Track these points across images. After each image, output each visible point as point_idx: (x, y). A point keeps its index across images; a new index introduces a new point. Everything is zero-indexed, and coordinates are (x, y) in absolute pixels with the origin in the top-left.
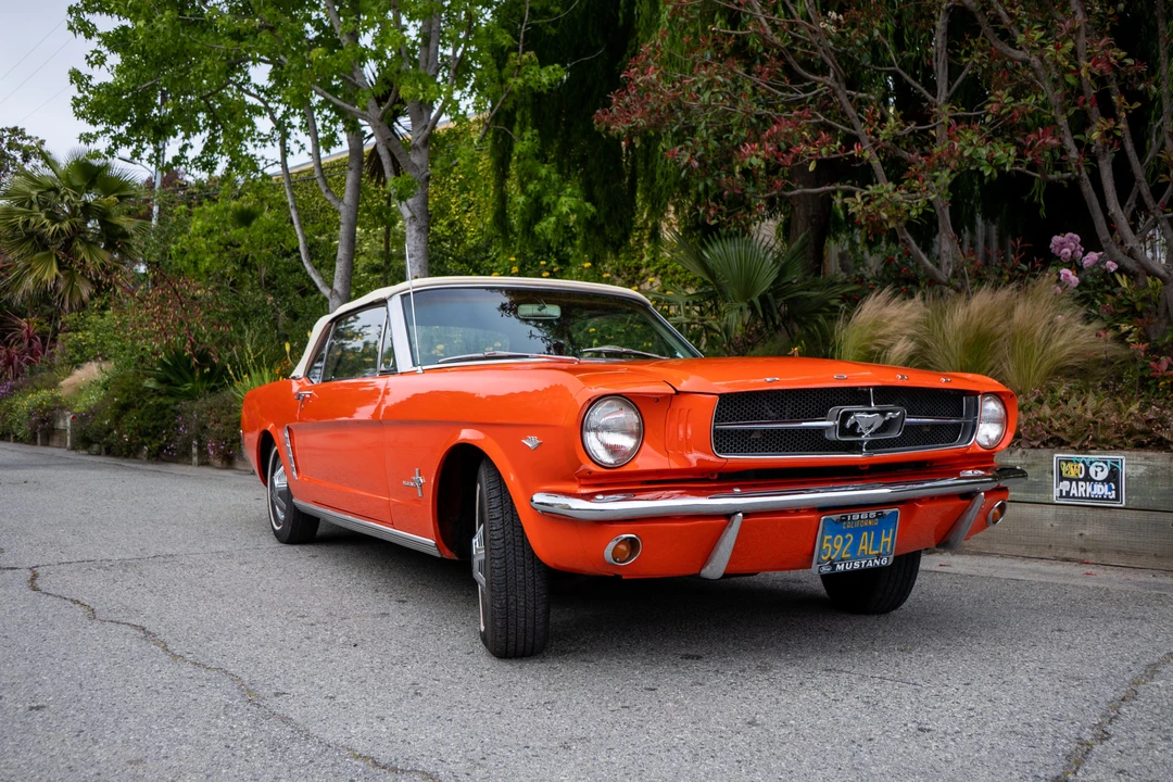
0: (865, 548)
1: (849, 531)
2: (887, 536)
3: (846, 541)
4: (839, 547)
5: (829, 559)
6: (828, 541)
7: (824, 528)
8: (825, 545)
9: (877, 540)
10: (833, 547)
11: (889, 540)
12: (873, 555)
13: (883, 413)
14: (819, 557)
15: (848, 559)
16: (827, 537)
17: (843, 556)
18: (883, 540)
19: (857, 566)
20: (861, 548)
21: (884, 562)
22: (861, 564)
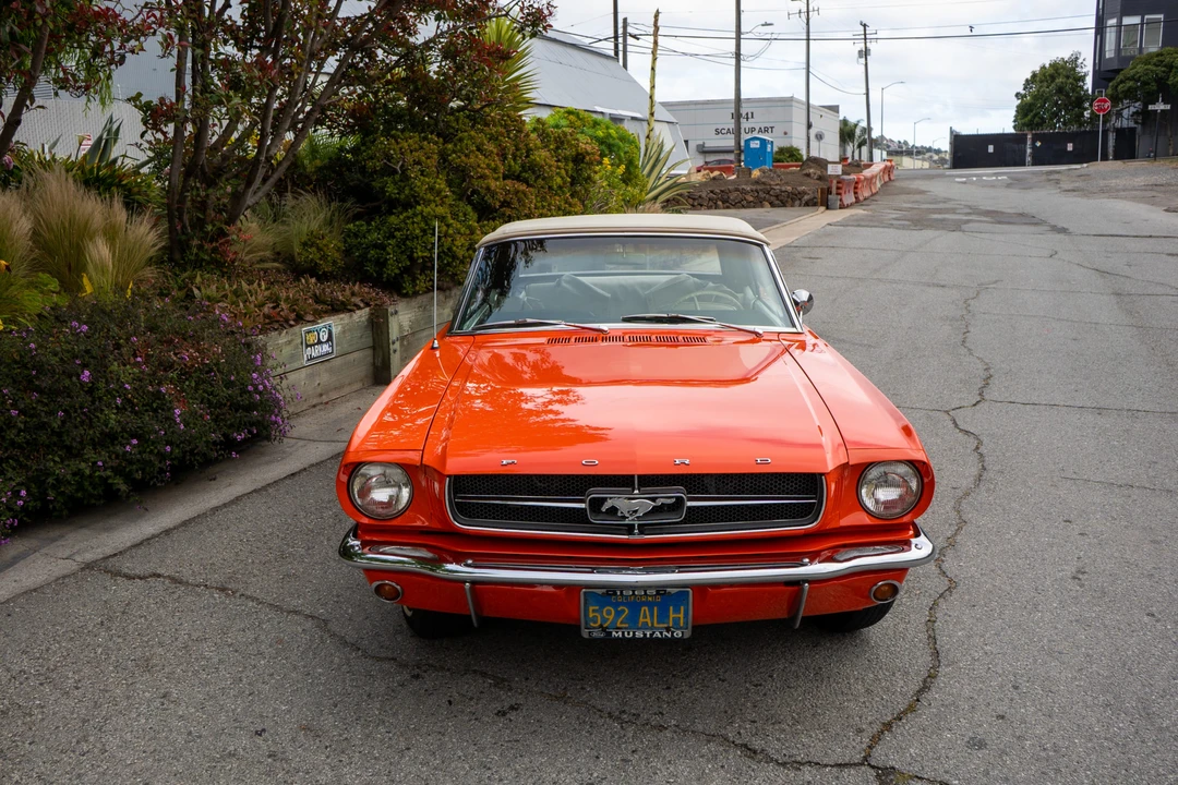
0: (648, 620)
1: (622, 604)
2: (677, 611)
3: (618, 614)
4: (611, 618)
5: (601, 626)
6: (594, 611)
7: (586, 600)
8: (591, 615)
9: (663, 616)
10: (602, 617)
11: (681, 616)
12: (662, 628)
13: (653, 500)
14: (586, 623)
15: (626, 628)
16: (591, 608)
17: (619, 625)
18: (672, 616)
19: (639, 634)
20: (641, 620)
21: (678, 634)
22: (645, 635)
